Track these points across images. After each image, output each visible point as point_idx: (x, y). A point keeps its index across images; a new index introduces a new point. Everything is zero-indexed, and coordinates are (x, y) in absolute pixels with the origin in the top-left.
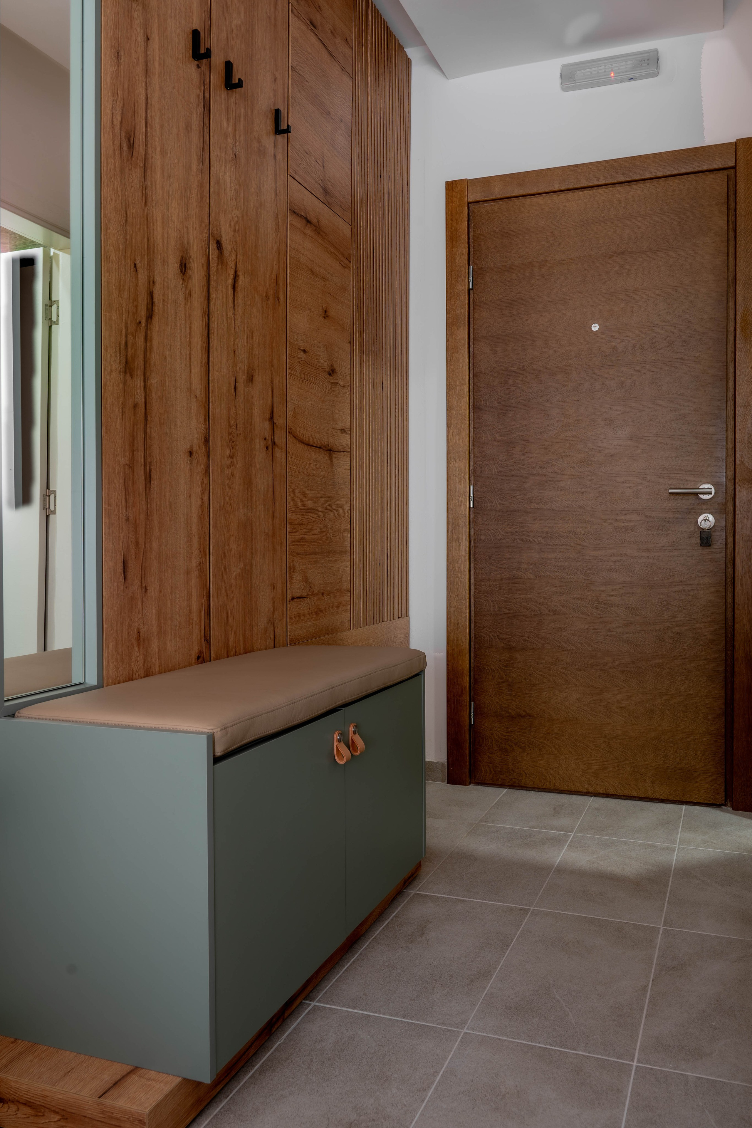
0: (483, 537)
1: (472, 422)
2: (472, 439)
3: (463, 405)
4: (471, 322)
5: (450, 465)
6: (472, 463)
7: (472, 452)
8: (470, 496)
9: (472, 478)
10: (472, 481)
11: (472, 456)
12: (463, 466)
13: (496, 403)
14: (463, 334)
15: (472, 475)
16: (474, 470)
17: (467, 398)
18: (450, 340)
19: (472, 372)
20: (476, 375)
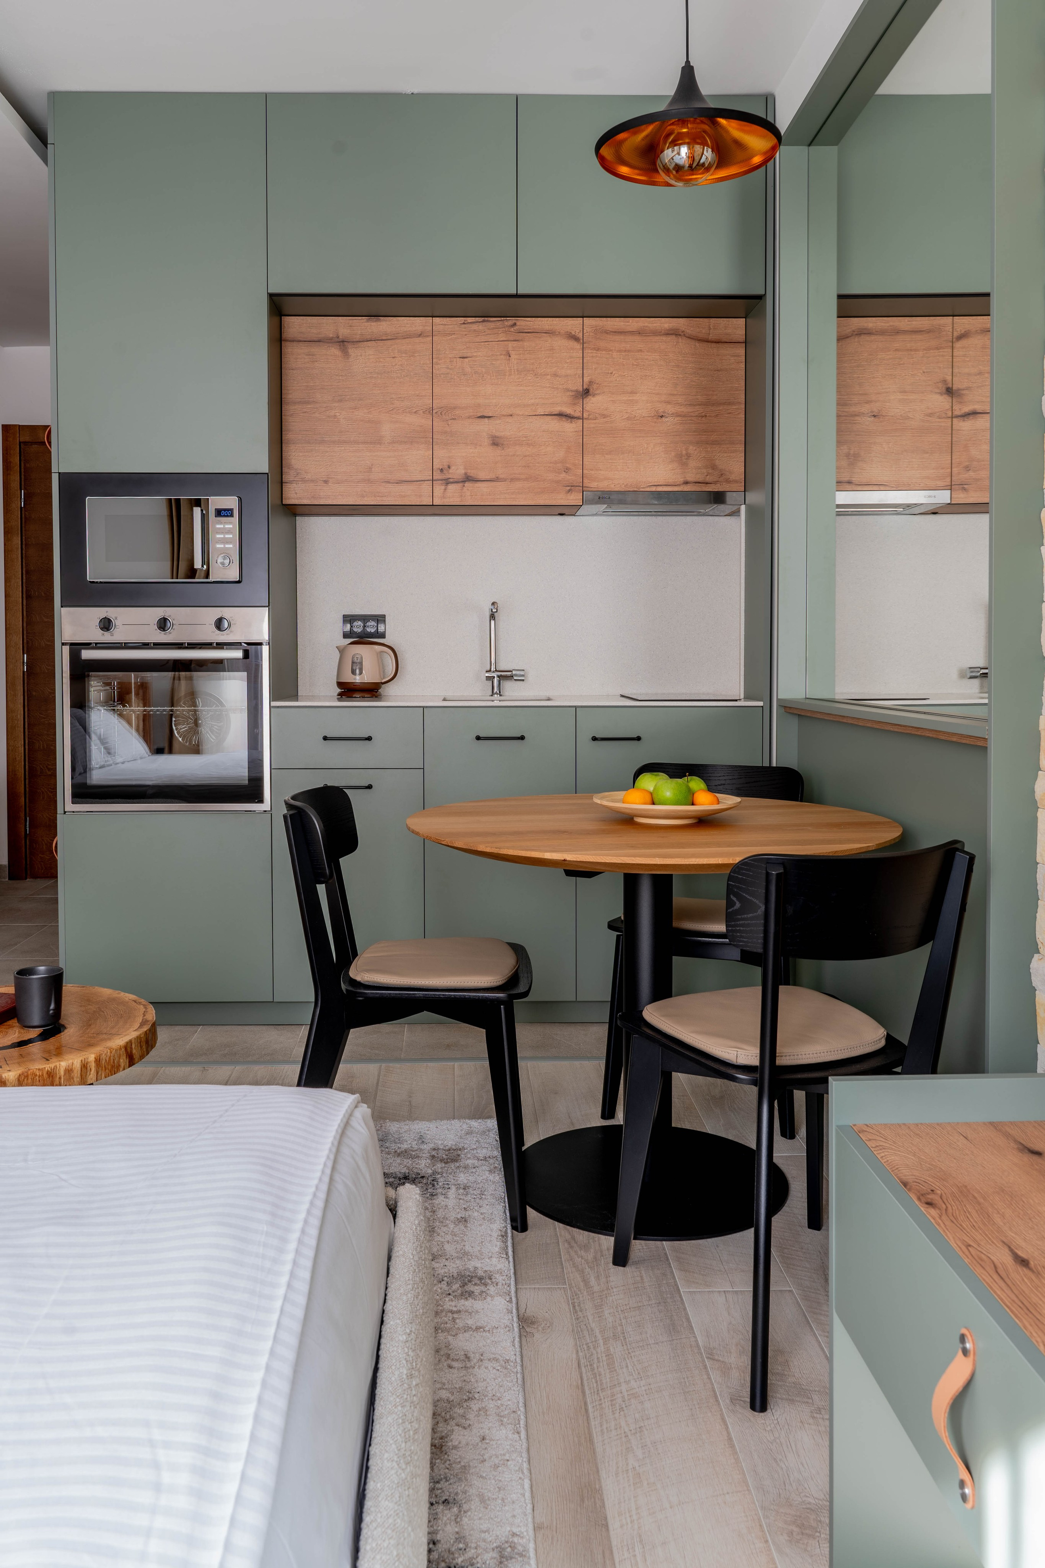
0: (34, 693)
1: (25, 607)
2: (25, 620)
3: (18, 594)
4: (24, 532)
5: (8, 639)
6: (25, 637)
7: (25, 630)
8: (24, 662)
9: (25, 649)
10: (25, 651)
11: (25, 632)
12: (18, 639)
13: (43, 594)
14: (17, 540)
15: (25, 646)
16: (27, 643)
17: (21, 589)
18: (7, 544)
19: (24, 569)
20: (27, 572)
